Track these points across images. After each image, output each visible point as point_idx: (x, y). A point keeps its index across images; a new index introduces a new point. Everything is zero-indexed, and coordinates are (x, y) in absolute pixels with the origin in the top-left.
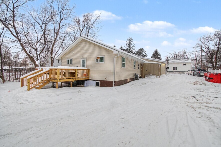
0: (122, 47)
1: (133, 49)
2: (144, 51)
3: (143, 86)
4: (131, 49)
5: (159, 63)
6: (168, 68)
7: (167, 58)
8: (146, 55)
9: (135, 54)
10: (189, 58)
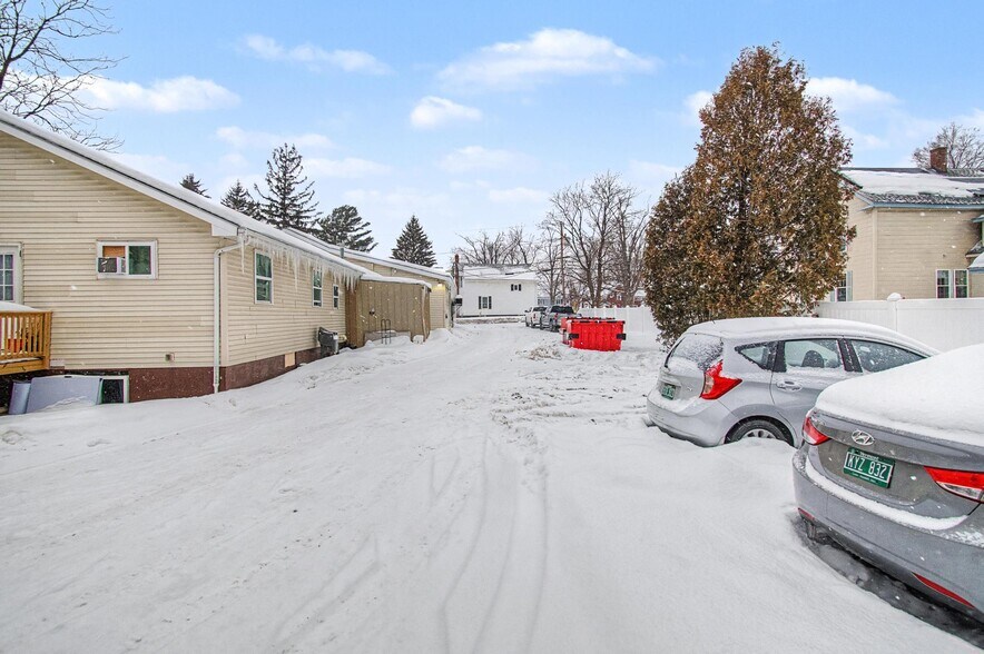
0: (238, 191)
1: (305, 207)
2: (359, 219)
3: (357, 378)
4: (295, 206)
5: (422, 282)
6: (459, 301)
7: (457, 257)
8: (369, 240)
9: (315, 232)
10: (529, 265)
